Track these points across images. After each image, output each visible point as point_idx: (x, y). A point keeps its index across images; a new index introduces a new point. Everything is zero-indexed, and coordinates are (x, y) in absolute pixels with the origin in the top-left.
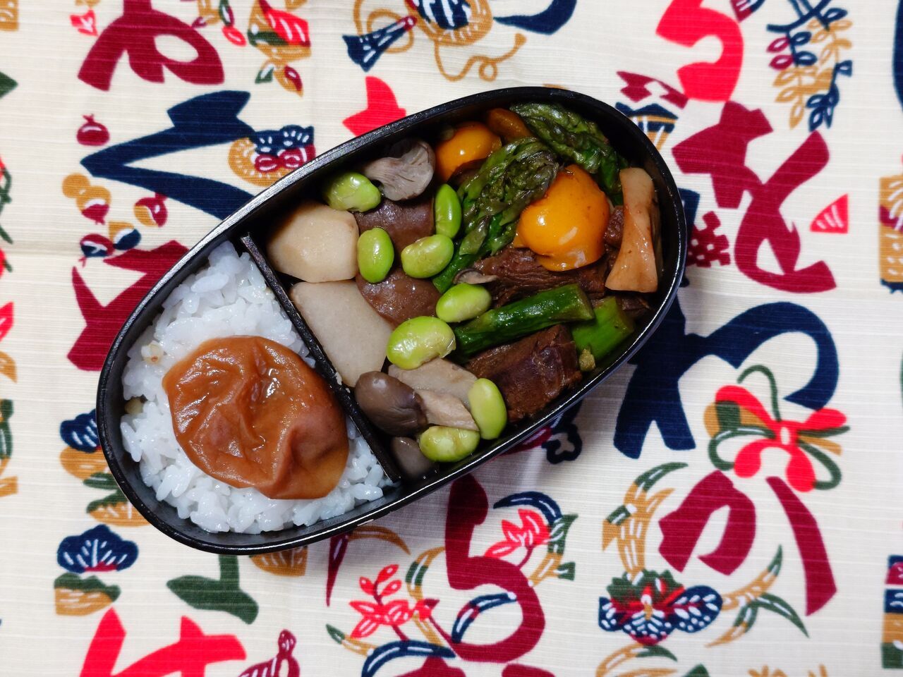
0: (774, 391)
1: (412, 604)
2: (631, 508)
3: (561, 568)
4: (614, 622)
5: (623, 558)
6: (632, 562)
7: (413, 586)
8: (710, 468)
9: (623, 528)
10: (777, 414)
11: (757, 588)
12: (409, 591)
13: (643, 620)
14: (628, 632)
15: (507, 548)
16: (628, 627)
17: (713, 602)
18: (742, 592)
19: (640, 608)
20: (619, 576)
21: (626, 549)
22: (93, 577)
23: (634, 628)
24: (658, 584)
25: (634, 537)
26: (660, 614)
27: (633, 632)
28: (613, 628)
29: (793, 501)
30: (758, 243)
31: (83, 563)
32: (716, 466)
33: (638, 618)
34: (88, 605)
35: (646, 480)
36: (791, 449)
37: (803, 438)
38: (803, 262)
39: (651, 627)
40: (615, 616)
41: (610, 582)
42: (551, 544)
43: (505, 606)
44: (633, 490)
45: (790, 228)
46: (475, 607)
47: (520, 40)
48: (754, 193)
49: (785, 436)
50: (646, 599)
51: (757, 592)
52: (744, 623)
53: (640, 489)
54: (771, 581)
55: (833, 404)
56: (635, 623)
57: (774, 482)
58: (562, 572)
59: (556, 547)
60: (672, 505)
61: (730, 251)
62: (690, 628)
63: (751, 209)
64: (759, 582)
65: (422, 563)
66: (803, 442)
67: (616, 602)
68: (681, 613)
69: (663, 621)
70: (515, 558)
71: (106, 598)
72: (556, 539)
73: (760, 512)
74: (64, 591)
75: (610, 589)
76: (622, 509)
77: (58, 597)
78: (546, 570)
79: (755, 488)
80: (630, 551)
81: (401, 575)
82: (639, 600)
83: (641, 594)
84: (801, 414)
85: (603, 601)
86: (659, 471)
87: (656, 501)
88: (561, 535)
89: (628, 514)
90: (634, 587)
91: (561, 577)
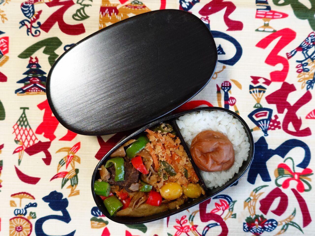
0: (294, 164)
1: (191, 227)
2: (252, 198)
3: (232, 215)
4: (247, 229)
5: (250, 211)
6: (252, 212)
7: (191, 221)
8: (275, 187)
9: (249, 203)
10: (294, 171)
11: (289, 220)
12: (190, 223)
13: (255, 228)
14: (252, 232)
15: (217, 210)
16: (251, 230)
17: (275, 224)
18: (284, 221)
19: (255, 225)
20: (249, 216)
21: (250, 209)
22: (101, 218)
23: (253, 231)
24: (260, 218)
25: (253, 206)
26: (260, 227)
27: (253, 232)
28: (247, 231)
29: (298, 195)
30: (288, 123)
31: (98, 214)
32: (277, 186)
33: (254, 228)
34: (100, 226)
35: (256, 190)
36: (298, 180)
37: (301, 177)
38: (302, 128)
39: (258, 230)
40: (248, 228)
41: (246, 218)
42: (229, 209)
43: (217, 227)
44: (252, 193)
45: (299, 118)
46: (208, 227)
47: (224, 67)
48: (288, 109)
49: (296, 176)
50: (256, 223)
51: (288, 221)
52: (284, 229)
53: (254, 192)
54: (293, 218)
55: (309, 167)
56: (253, 229)
57: (293, 190)
58: (232, 216)
59: (231, 210)
60: (264, 196)
61: (281, 125)
62: (269, 230)
63: (287, 114)
64: (289, 218)
65: (193, 215)
66: (301, 178)
67: (248, 224)
68: (266, 226)
69: (261, 229)
70: (219, 213)
71: (105, 224)
72: (231, 207)
73: (289, 198)
74: (93, 222)
75: (246, 220)
76: (249, 198)
77: (92, 223)
78: (228, 216)
79: (288, 192)
80: (251, 209)
81: (187, 218)
82: (254, 223)
83: (255, 221)
84: (300, 170)
85: (244, 224)
86: (260, 188)
87: (259, 195)
88: (232, 206)
89: (251, 199)
90: (253, 219)
91: (232, 218)
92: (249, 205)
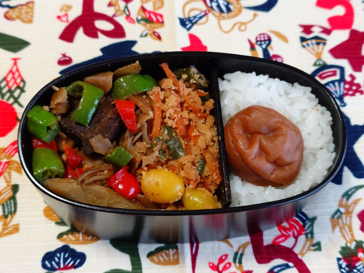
2: (342, 210)
4: (347, 269)
5: (344, 236)
6: (349, 237)
7: (237, 264)
9: (340, 221)
12: (236, 267)
13: (362, 266)
15: (283, 238)
16: (355, 271)
19: (358, 260)
20: (343, 245)
21: (344, 231)
25: (347, 225)
33: (359, 265)
35: (347, 195)
41: (339, 249)
42: (306, 235)
44: (341, 201)
47: (255, 15)
50: (361, 255)
53: (345, 200)
56: (358, 268)
59: (309, 236)
60: (362, 206)
65: (240, 252)
67: (345, 259)
70: (288, 243)
72: (308, 231)
75: (341, 253)
76: (338, 211)
78: (306, 248)
80: (347, 231)
82: (357, 256)
83: (358, 252)
85: (339, 260)
86: (353, 190)
87: (353, 205)
88: (311, 228)
89: (341, 213)
90: (352, 250)
91: (315, 250)
92: (341, 224)
